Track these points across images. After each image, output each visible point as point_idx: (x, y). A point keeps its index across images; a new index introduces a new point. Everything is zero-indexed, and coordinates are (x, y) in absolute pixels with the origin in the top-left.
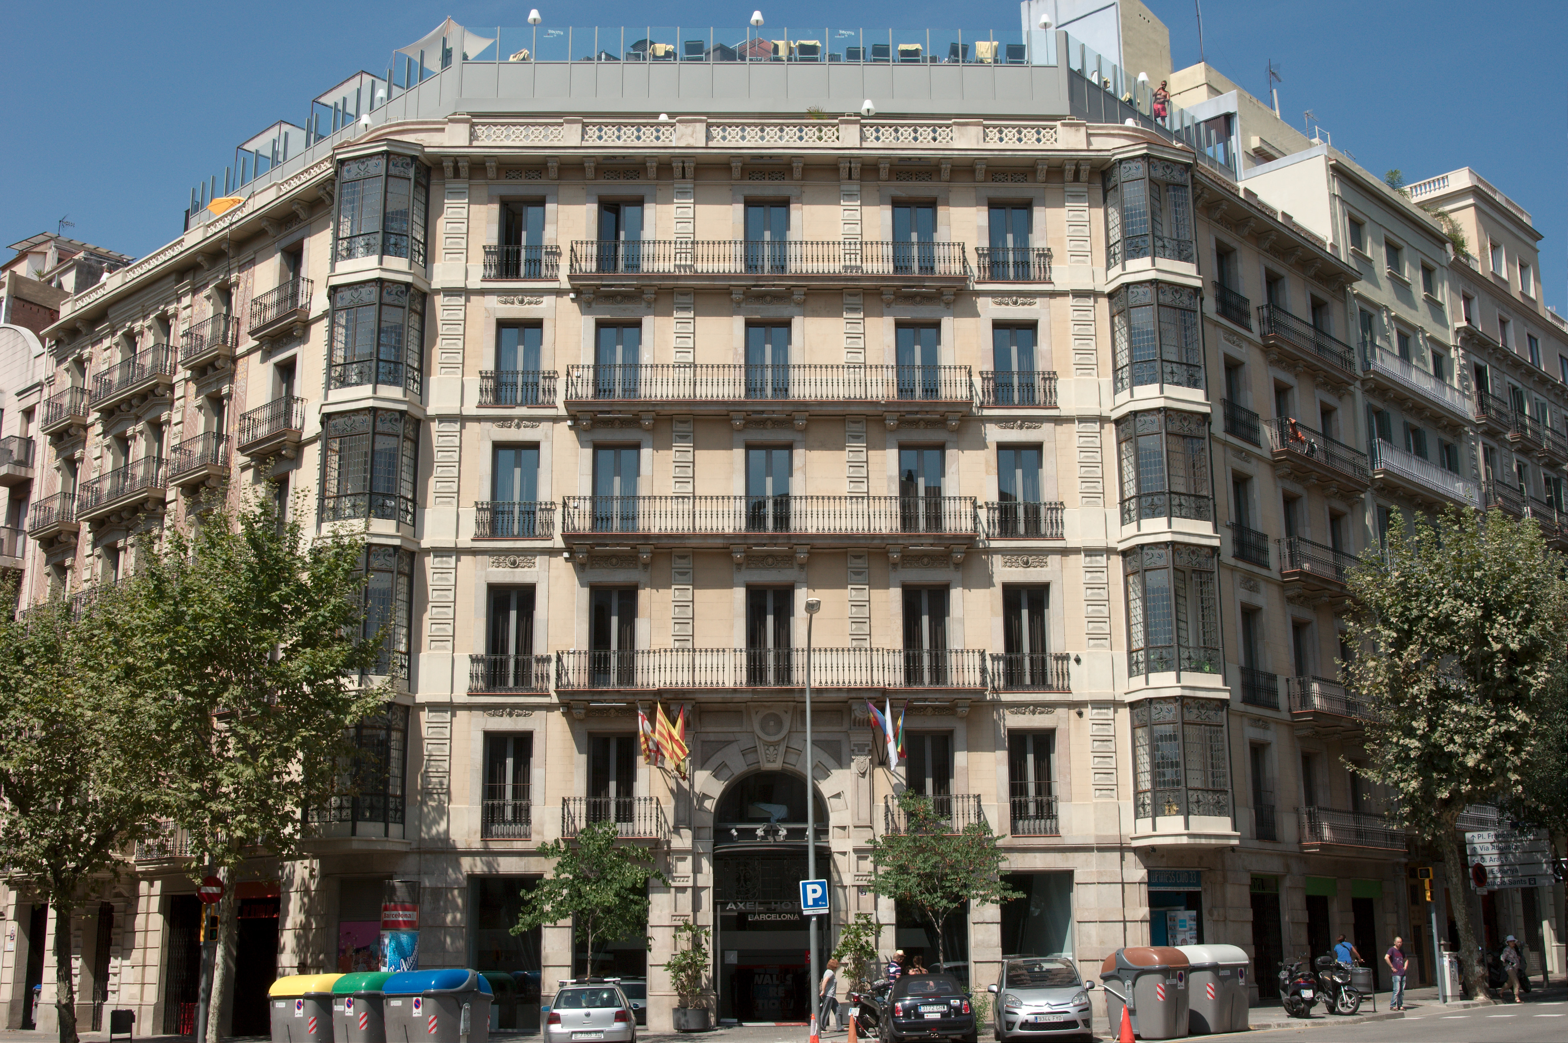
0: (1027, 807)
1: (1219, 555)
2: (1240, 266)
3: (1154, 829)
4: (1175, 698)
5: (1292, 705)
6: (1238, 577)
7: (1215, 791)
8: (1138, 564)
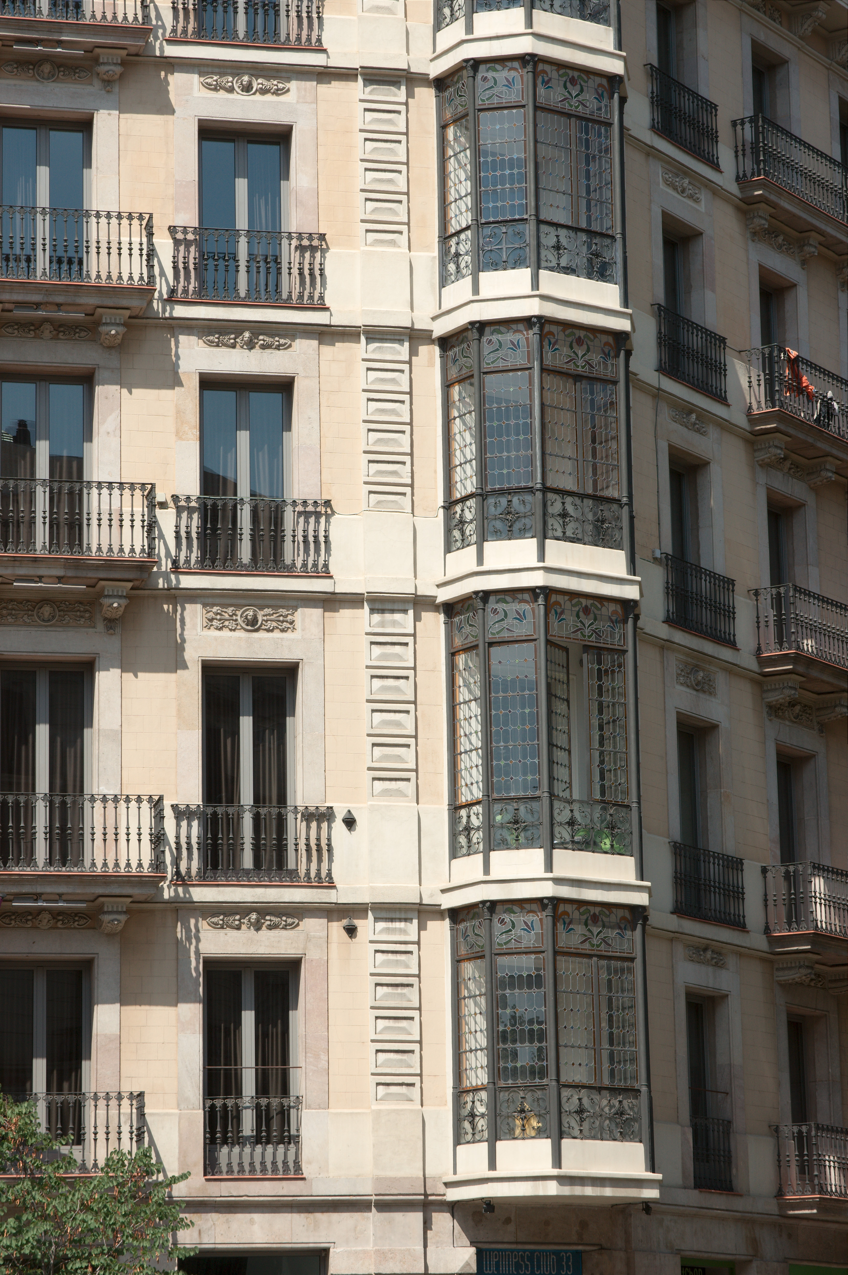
0: (238, 1118)
1: (637, 618)
2: (701, 33)
3: (492, 1165)
4: (541, 902)
5: (772, 921)
6: (673, 662)
7: (614, 1091)
8: (477, 631)
